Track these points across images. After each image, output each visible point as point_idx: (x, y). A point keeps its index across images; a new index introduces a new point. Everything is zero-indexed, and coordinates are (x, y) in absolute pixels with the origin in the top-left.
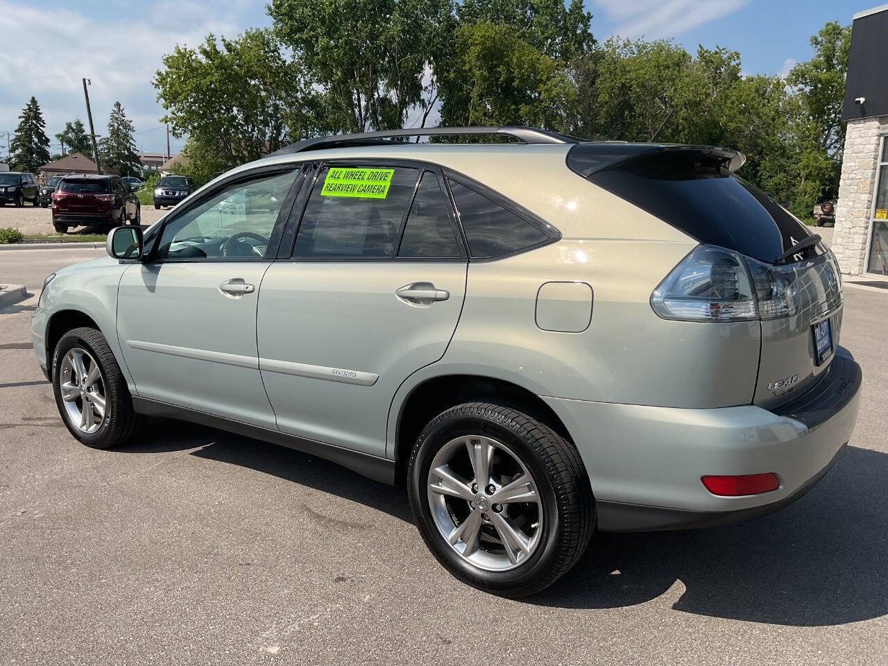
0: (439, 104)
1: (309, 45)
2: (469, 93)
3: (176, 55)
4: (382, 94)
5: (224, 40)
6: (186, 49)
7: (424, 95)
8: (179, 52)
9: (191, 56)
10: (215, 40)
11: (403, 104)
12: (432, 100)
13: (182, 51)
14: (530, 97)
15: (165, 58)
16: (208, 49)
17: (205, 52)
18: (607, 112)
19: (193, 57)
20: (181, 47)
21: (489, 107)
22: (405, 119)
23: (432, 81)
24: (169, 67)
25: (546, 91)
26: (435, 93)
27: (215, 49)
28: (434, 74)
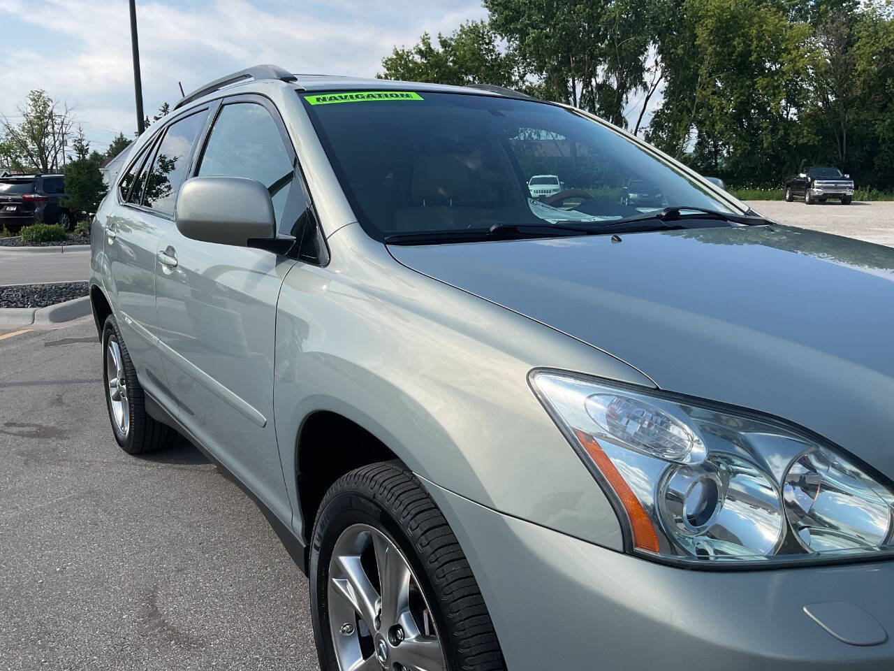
0: (663, 85)
1: (523, 33)
2: (697, 70)
3: (395, 57)
4: (600, 80)
5: (439, 38)
6: (403, 51)
7: (647, 77)
8: (397, 53)
9: (408, 56)
10: (429, 38)
11: (623, 88)
12: (655, 83)
13: (400, 53)
14: (770, 69)
15: (384, 61)
16: (423, 49)
17: (420, 52)
18: (864, 82)
19: (410, 58)
20: (399, 49)
21: (719, 84)
22: (624, 104)
23: (656, 61)
24: (388, 69)
25: (791, 60)
26: (659, 74)
27: (430, 48)
28: (659, 53)
